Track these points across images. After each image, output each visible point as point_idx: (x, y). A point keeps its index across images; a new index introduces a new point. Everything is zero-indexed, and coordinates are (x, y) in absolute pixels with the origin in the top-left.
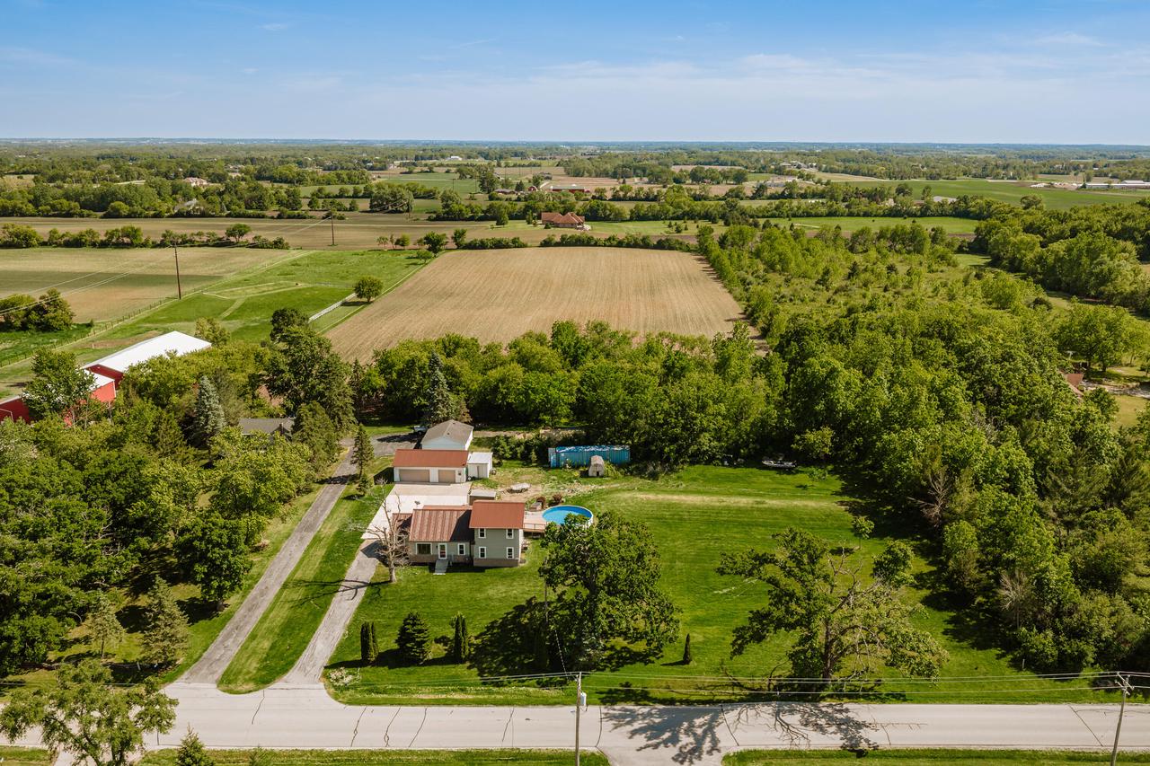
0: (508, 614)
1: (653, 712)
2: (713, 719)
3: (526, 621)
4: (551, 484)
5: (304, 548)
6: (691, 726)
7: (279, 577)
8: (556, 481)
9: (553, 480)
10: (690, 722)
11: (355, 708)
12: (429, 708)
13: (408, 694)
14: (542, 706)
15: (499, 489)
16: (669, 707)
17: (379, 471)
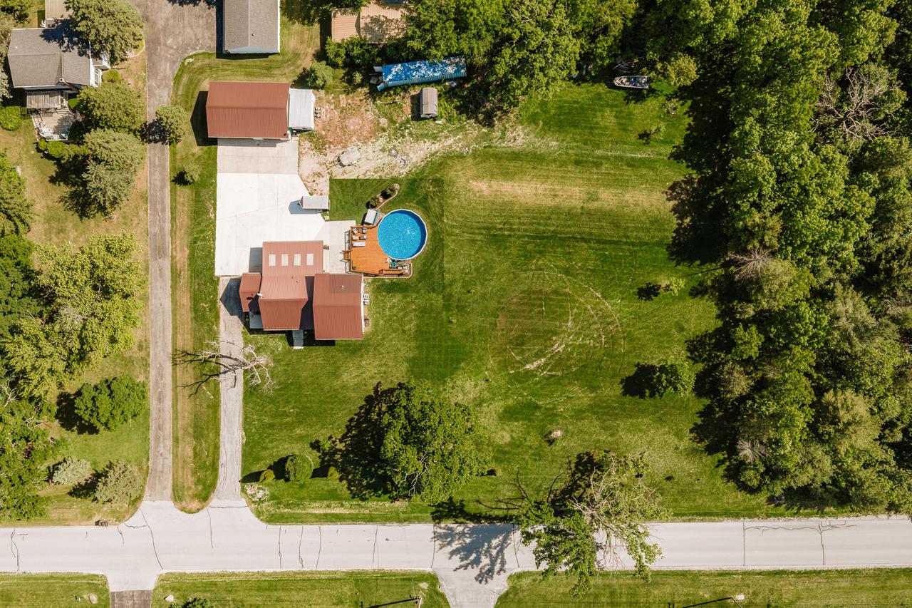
0: (361, 408)
1: (466, 530)
2: (505, 540)
3: (376, 417)
4: (382, 142)
5: (169, 290)
6: (490, 547)
7: (165, 345)
8: (387, 133)
9: (384, 130)
10: (489, 542)
11: (274, 528)
12: (322, 527)
13: (304, 508)
14: (395, 524)
15: (329, 154)
16: (476, 525)
17: (194, 104)
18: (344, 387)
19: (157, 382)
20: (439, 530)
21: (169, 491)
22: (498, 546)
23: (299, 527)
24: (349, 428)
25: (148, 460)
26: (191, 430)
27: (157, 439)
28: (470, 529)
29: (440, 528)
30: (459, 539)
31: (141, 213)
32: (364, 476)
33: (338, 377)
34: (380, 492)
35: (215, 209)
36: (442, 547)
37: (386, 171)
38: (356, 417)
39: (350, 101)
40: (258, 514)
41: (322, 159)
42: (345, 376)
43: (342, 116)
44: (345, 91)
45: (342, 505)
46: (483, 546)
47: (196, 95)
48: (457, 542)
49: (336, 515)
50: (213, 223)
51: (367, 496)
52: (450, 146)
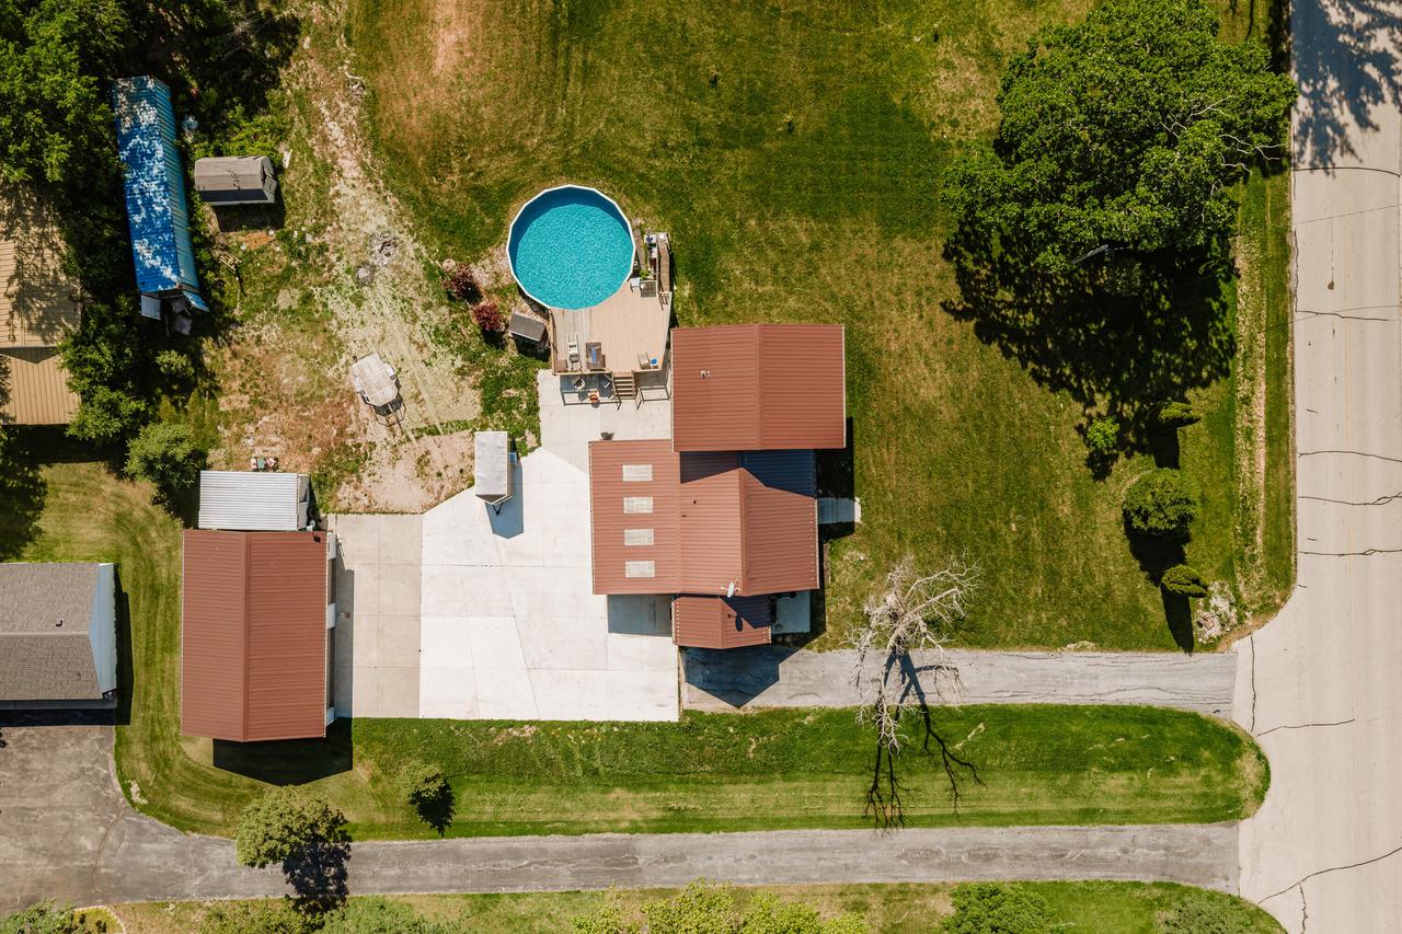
0: (1007, 353)
1: (1308, 89)
3: (1030, 315)
4: (337, 304)
5: (714, 838)
6: (1349, 29)
7: (855, 846)
8: (317, 292)
9: (307, 298)
10: (1337, 30)
11: (1305, 567)
12: (1300, 450)
13: (1253, 495)
14: (1292, 267)
15: (369, 438)
16: (1294, 64)
17: (246, 780)
18: (954, 396)
19: (945, 865)
20: (1307, 157)
21: (1215, 831)
22: (1346, 10)
23: (1303, 509)
24: (1057, 384)
25: (1137, 885)
26: (1065, 779)
27: (1085, 862)
28: (1304, 78)
29: (1301, 153)
30: (1328, 106)
31: (523, 909)
32: (1173, 344)
33: (930, 411)
34: (1215, 305)
35: (512, 724)
36: (1348, 149)
37: (411, 293)
38: (1031, 365)
39: (236, 385)
40: (1268, 608)
41: (382, 454)
42: (928, 392)
43: (272, 404)
44: (212, 396)
45: (1246, 401)
46: (1345, 45)
47: (223, 775)
48: (1337, 112)
49: (1269, 414)
50: (547, 726)
51: (1225, 338)
52: (348, 130)
